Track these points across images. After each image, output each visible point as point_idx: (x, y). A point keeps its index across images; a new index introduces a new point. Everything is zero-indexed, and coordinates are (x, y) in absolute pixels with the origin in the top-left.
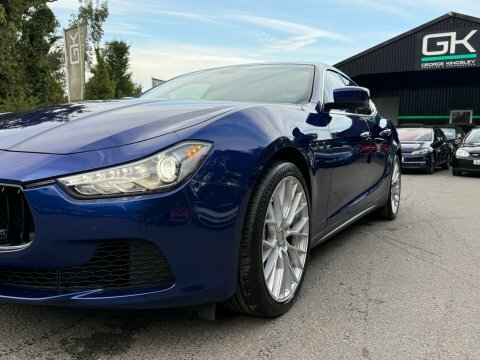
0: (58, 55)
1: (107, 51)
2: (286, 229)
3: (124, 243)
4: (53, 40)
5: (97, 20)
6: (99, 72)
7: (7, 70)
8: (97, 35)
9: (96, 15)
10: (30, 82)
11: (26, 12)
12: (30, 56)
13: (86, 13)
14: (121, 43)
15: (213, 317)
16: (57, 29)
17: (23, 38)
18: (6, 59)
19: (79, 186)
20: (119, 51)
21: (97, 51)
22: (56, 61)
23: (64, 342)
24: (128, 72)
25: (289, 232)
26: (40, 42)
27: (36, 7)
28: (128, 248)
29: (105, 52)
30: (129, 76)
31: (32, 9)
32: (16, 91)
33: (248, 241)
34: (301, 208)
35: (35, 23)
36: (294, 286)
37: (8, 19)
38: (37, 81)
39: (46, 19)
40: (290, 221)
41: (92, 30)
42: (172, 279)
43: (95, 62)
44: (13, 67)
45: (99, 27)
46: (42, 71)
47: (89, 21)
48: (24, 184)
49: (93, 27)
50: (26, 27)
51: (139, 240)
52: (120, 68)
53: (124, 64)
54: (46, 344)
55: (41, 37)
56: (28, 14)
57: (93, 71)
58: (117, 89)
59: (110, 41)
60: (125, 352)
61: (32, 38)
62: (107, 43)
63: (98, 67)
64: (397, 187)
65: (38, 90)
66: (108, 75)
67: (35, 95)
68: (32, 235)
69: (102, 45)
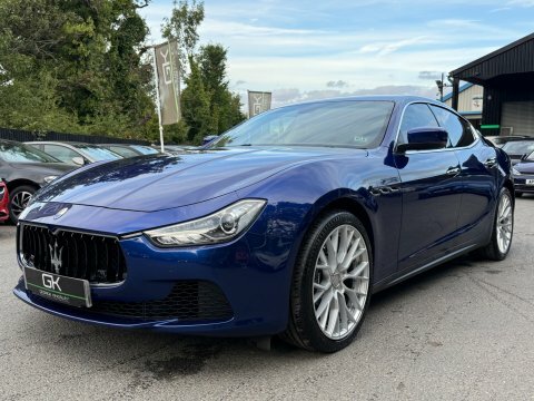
0: (149, 66)
1: (201, 58)
2: (344, 273)
3: (194, 283)
4: (144, 50)
5: (191, 23)
6: (193, 81)
7: (96, 87)
8: (191, 39)
9: (190, 19)
10: (120, 99)
11: (115, 21)
12: (119, 70)
13: (179, 16)
14: (218, 48)
15: (269, 347)
16: (147, 37)
17: (112, 50)
18: (95, 75)
19: (160, 238)
20: (215, 56)
21: (191, 58)
22: (146, 73)
23: (148, 363)
24: (224, 80)
25: (346, 276)
26: (130, 54)
27: (125, 15)
28: (197, 287)
29: (200, 59)
30: (226, 85)
31: (121, 17)
32: (105, 109)
33: (299, 284)
34: (360, 253)
35: (124, 34)
36: (351, 326)
37: (97, 31)
38: (127, 97)
39: (136, 28)
40: (347, 266)
41: (185, 35)
42: (231, 314)
43: (189, 71)
44: (102, 84)
45: (193, 31)
46: (132, 86)
47: (182, 24)
48: (120, 236)
49: (186, 31)
50: (116, 38)
51: (206, 281)
52: (216, 77)
53: (219, 72)
54: (135, 364)
55: (131, 48)
56: (118, 22)
57: (186, 82)
58: (212, 101)
59: (205, 46)
60: (196, 373)
61: (121, 50)
62: (202, 48)
63: (192, 76)
64: (509, 223)
65: (127, 108)
66: (202, 85)
67: (125, 113)
68: (125, 275)
69: (197, 51)
